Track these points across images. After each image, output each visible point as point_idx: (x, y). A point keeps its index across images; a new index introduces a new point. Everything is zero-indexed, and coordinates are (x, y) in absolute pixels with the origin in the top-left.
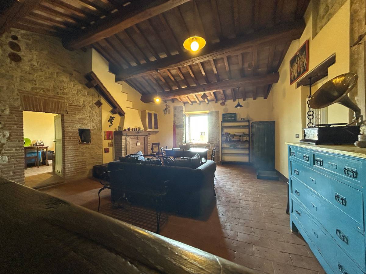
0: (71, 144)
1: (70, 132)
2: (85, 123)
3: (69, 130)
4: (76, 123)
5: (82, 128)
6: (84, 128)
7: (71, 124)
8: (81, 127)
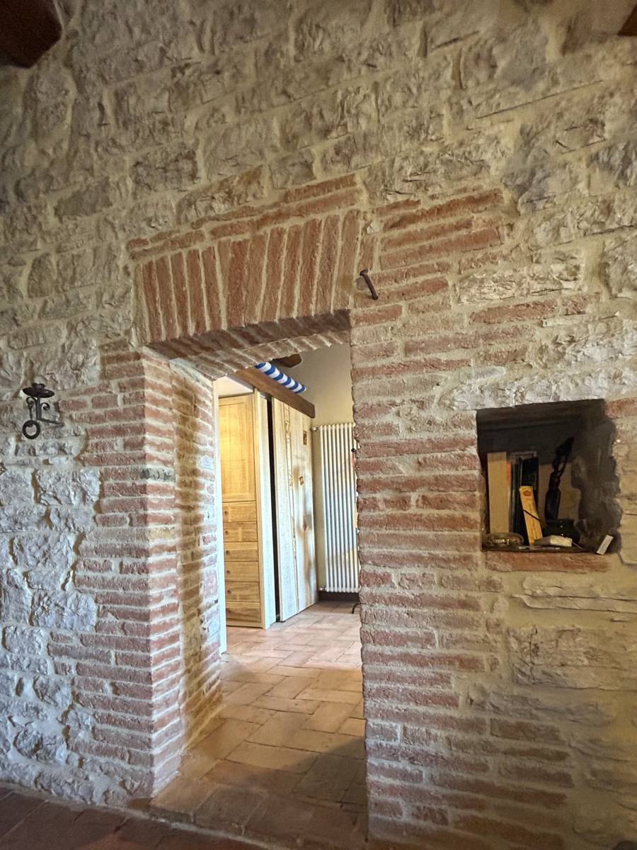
4: (450, 365)
5: (512, 403)
6: (530, 398)
7: (407, 378)
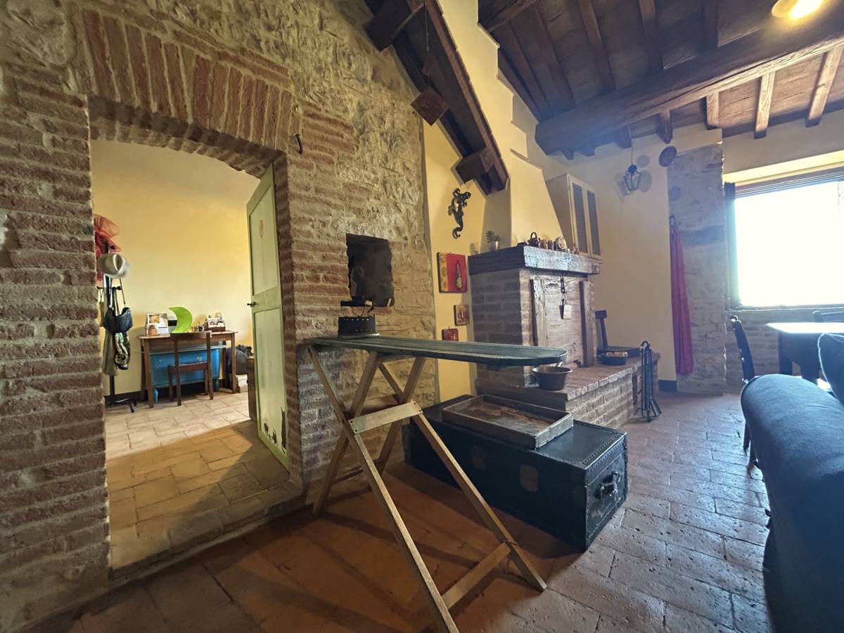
0: (318, 306)
1: (315, 248)
2: (368, 211)
3: (309, 234)
4: (336, 207)
5: (360, 234)
6: (367, 234)
7: (318, 207)
8: (355, 225)
